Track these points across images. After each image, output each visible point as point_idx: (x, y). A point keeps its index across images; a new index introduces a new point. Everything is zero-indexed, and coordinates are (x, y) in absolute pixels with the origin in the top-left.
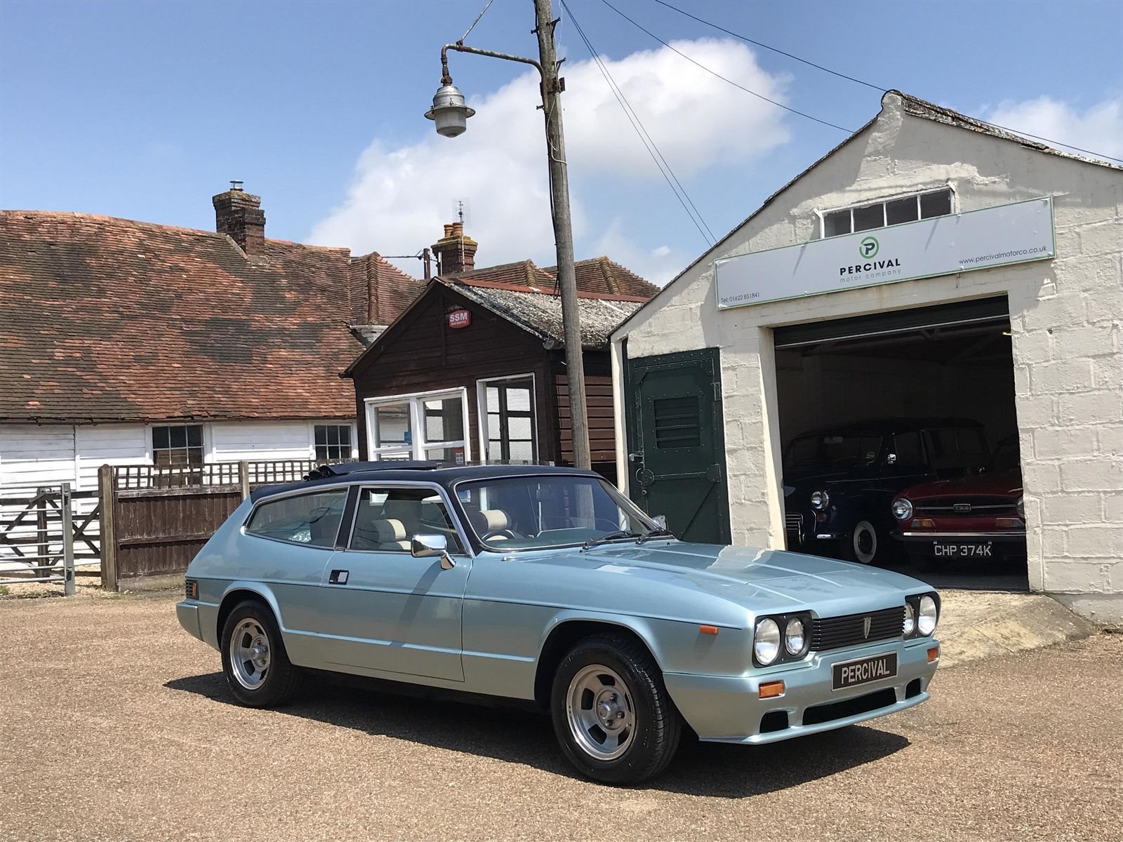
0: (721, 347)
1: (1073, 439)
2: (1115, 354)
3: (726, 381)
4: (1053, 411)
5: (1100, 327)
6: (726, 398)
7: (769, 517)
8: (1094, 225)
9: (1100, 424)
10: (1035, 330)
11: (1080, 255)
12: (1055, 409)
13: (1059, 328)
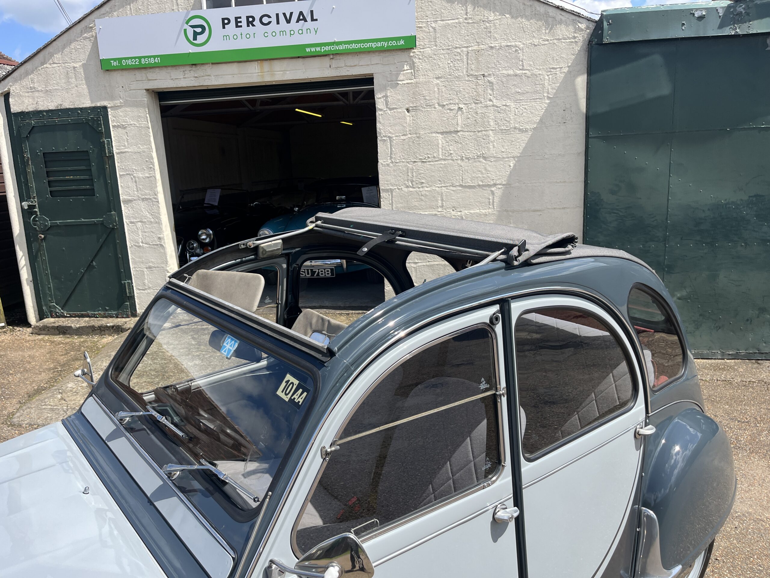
0: (109, 106)
1: (423, 198)
2: (458, 131)
3: (116, 138)
4: (408, 175)
5: (448, 109)
6: (118, 153)
7: (166, 257)
8: (448, 21)
9: (444, 187)
10: (396, 108)
11: (435, 47)
12: (410, 174)
13: (416, 109)
